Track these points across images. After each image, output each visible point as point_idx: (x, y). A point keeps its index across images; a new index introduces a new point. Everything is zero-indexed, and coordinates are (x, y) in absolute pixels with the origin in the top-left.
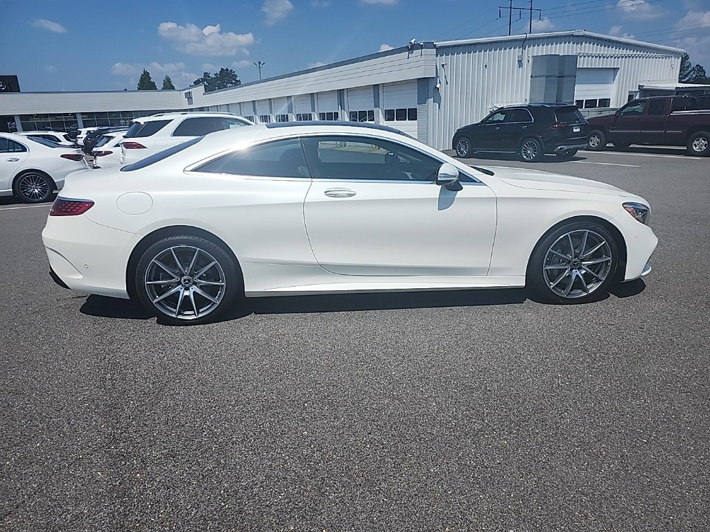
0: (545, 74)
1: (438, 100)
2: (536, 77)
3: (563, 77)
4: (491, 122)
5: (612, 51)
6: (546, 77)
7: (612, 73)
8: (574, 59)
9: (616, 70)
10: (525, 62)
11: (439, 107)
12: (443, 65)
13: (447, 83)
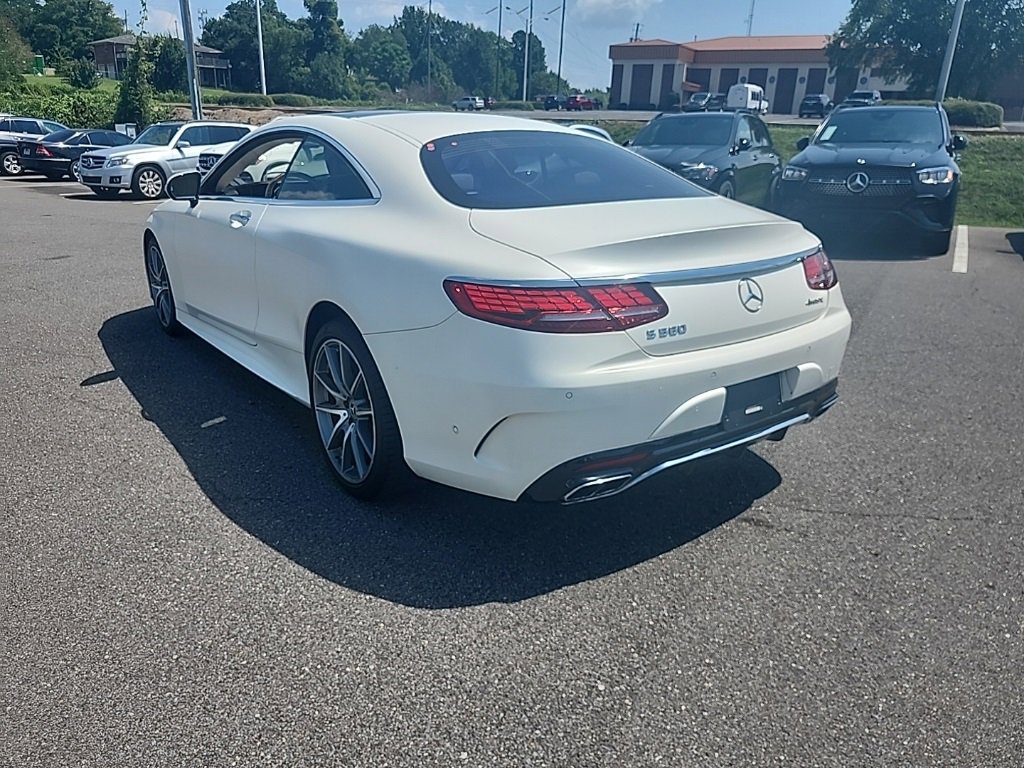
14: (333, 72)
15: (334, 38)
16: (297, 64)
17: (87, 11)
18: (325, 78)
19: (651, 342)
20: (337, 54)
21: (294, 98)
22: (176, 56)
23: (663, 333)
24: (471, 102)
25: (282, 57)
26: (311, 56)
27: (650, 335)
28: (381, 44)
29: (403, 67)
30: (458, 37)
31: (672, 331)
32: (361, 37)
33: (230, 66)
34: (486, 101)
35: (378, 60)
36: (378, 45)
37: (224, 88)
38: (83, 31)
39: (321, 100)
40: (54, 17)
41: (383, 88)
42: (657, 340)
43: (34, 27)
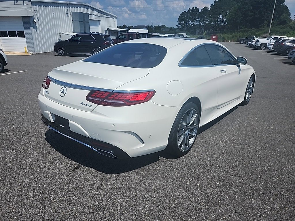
0: (79, 20)
1: (35, 28)
2: (74, 21)
3: (85, 22)
4: (73, 40)
5: (97, 13)
6: (80, 21)
7: (98, 22)
8: (88, 15)
9: (100, 21)
10: (69, 14)
11: (37, 32)
12: (35, 11)
13: (38, 20)
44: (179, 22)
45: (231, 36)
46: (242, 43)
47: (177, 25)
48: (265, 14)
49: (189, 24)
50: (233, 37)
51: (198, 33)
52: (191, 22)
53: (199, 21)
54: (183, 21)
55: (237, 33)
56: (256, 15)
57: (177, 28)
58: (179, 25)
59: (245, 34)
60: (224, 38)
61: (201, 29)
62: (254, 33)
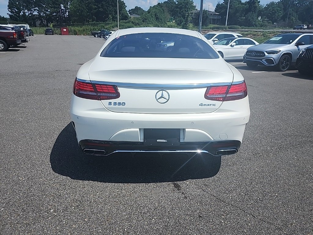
14: (252, 18)
15: (255, 7)
16: (241, 16)
17: (187, 4)
18: (249, 20)
19: (110, 106)
20: (255, 12)
21: (235, 27)
22: (205, 15)
23: (115, 104)
24: (302, 26)
25: (237, 14)
26: (246, 14)
27: (110, 103)
28: (273, 8)
29: (279, 15)
30: (304, 4)
31: (119, 104)
32: (267, 6)
33: (221, 18)
34: (308, 26)
35: (270, 13)
36: (271, 8)
37: (218, 25)
38: (185, 10)
39: (246, 27)
40: (179, 6)
41: (269, 23)
42: (112, 106)
43: (174, 10)
44: (10, 10)
45: (82, 29)
46: (96, 36)
47: (8, 14)
48: (108, 9)
49: (24, 13)
50: (84, 30)
51: (40, 25)
52: (26, 11)
53: (37, 10)
54: (15, 9)
55: (87, 26)
56: (100, 9)
57: (9, 17)
58: (11, 14)
59: (96, 28)
60: (75, 31)
61: (41, 20)
62: (104, 27)
